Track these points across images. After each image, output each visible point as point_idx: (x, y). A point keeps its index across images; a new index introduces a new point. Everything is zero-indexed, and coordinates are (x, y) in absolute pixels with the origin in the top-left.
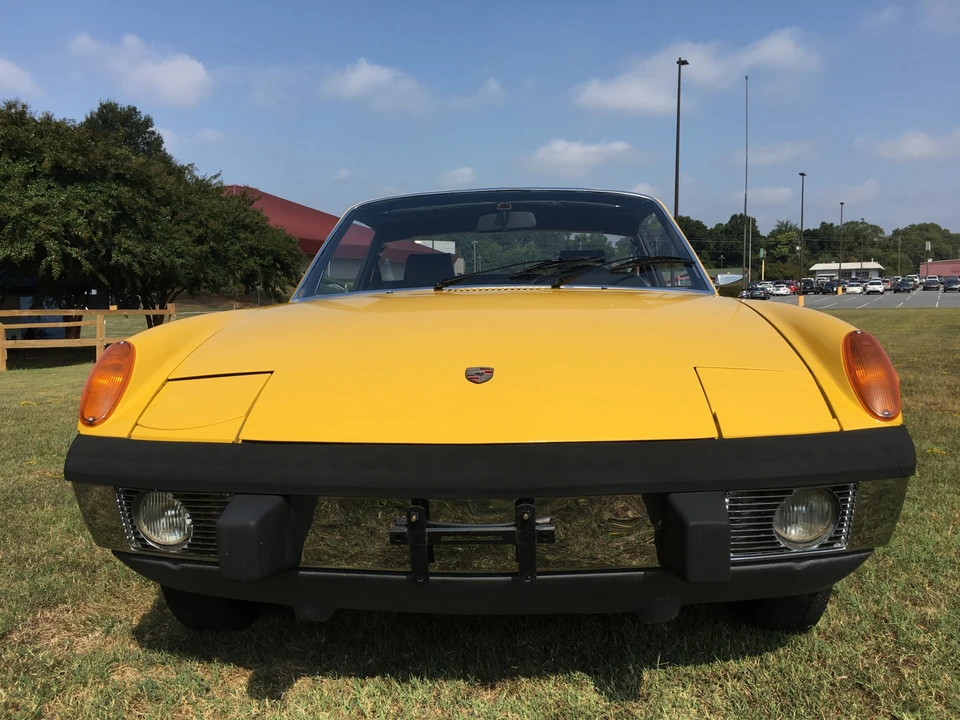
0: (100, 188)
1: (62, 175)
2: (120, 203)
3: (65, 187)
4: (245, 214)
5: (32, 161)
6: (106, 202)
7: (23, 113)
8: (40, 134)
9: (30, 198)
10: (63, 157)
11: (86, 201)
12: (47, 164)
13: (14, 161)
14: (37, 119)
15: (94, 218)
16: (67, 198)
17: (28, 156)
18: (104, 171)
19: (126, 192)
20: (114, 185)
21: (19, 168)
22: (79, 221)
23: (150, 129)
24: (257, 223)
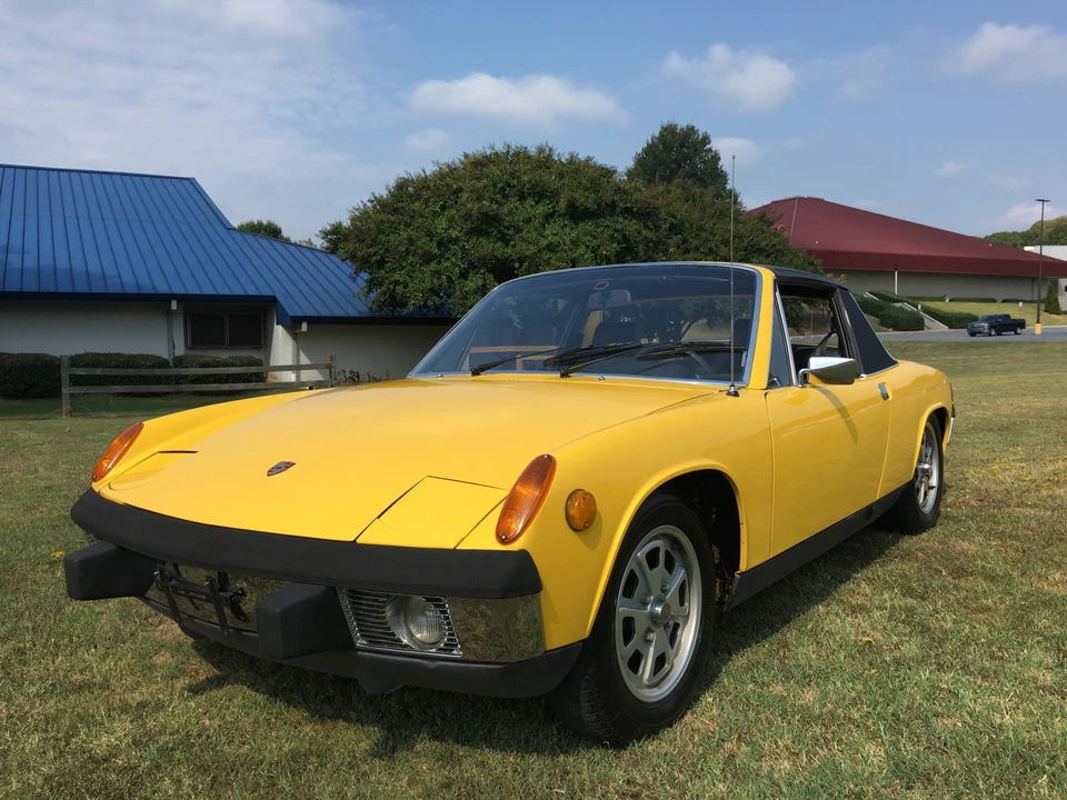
0: (608, 223)
1: (576, 214)
2: (624, 236)
3: (577, 224)
4: (762, 236)
5: (551, 202)
6: (612, 236)
7: (550, 156)
8: (561, 176)
9: (546, 237)
10: (576, 196)
11: (594, 237)
12: (562, 206)
13: (537, 202)
14: (563, 160)
15: (599, 252)
16: (578, 235)
17: (547, 197)
18: (613, 205)
19: (632, 226)
20: (621, 220)
21: (541, 209)
22: (586, 256)
23: (708, 147)
24: (774, 245)
